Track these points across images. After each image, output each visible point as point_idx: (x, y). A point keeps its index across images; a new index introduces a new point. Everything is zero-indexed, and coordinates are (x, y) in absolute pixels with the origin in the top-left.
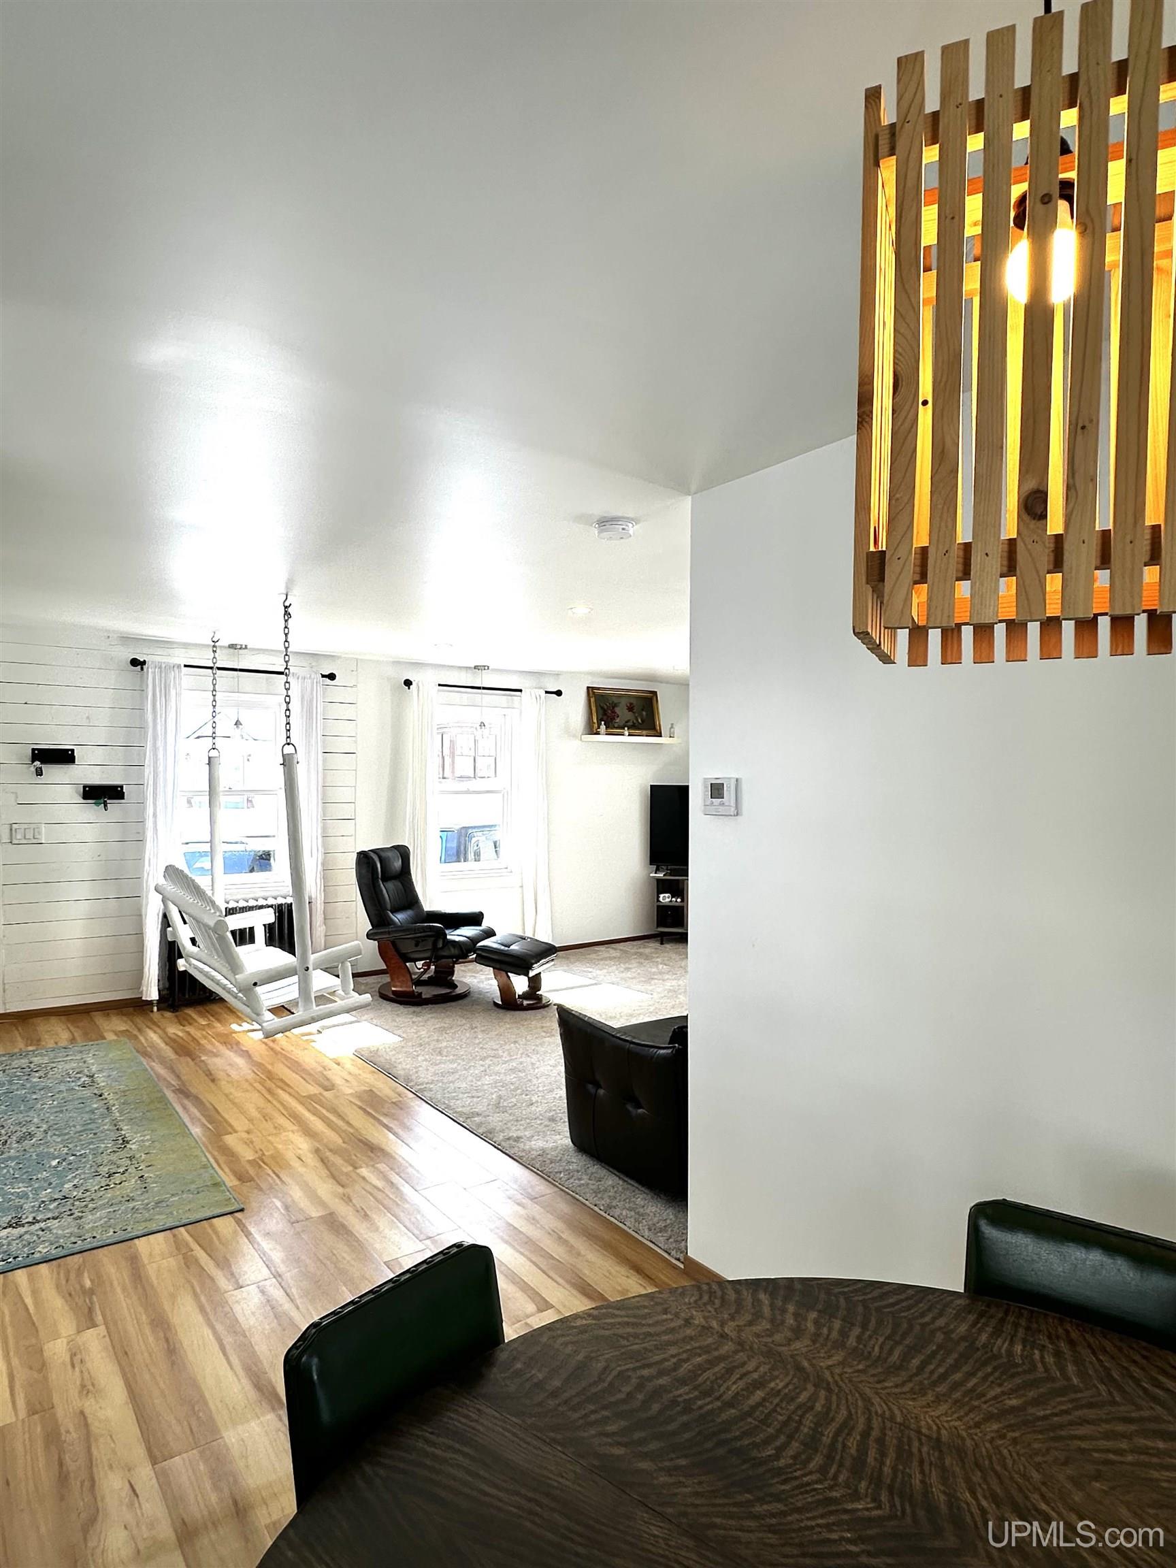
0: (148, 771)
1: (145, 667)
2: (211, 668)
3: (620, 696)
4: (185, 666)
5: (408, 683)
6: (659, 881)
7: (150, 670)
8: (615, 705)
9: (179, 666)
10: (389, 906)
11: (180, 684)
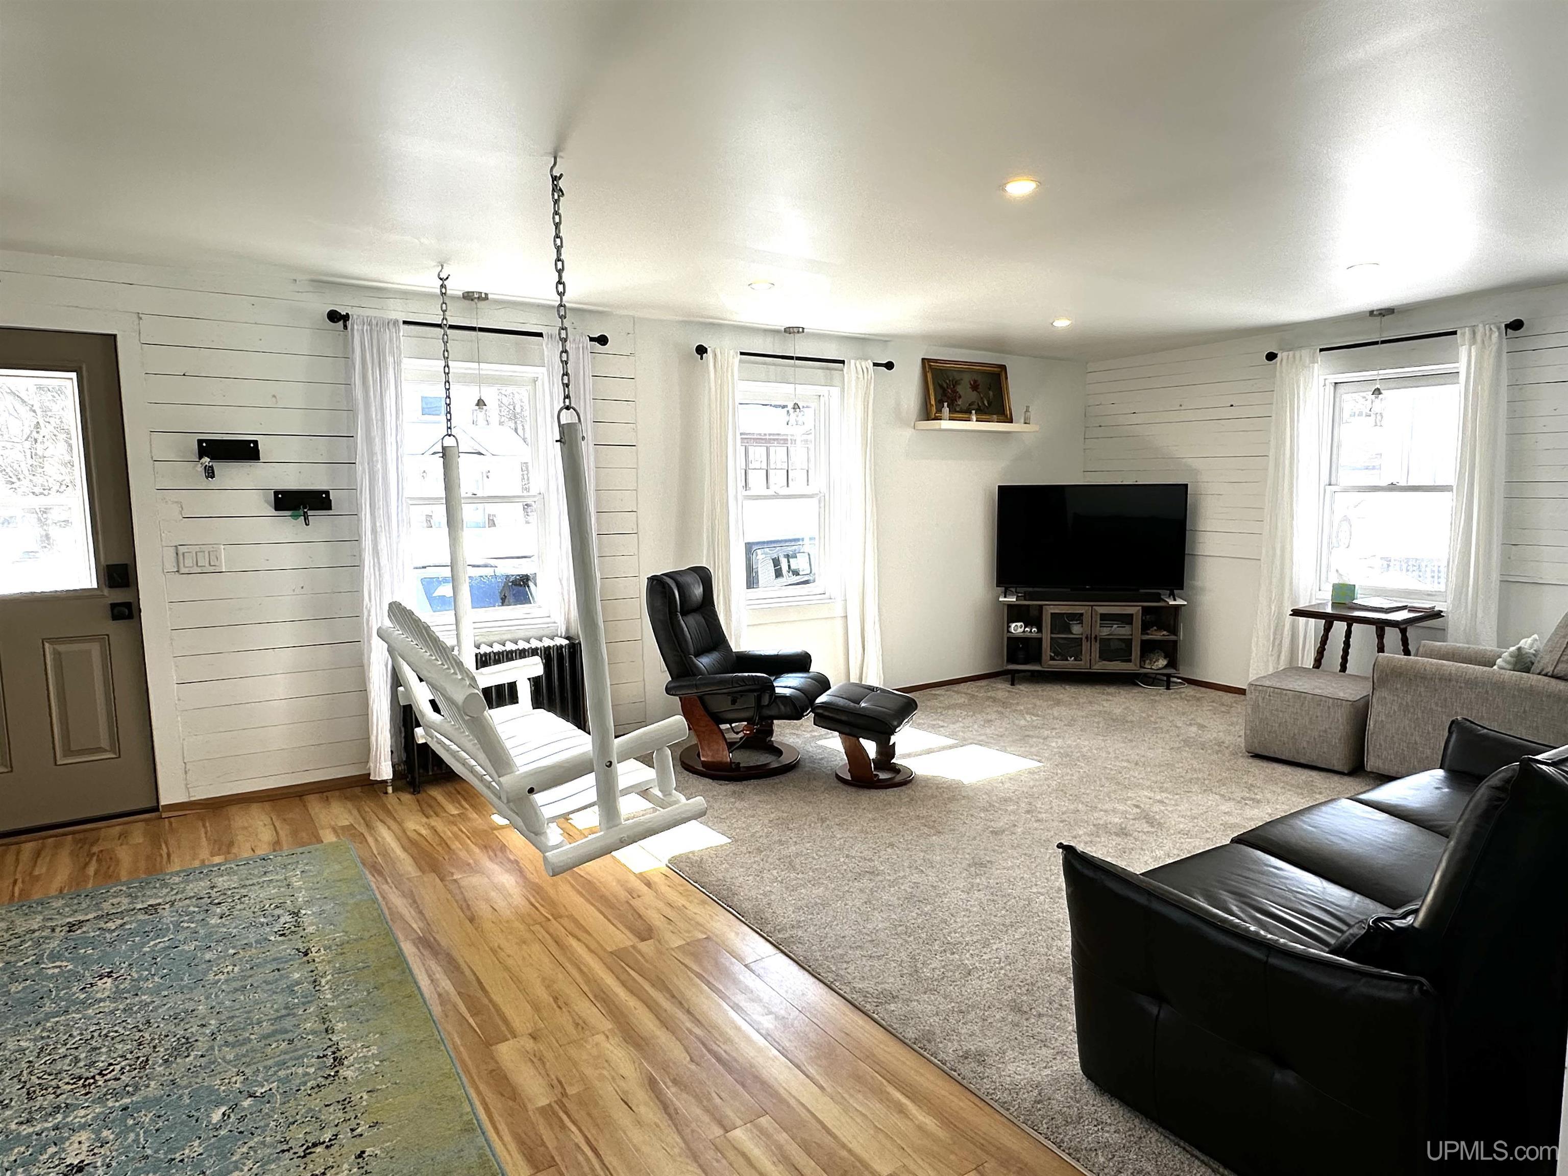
0: (361, 469)
1: (349, 324)
2: (439, 326)
3: (960, 371)
4: (405, 322)
5: (701, 350)
6: (1010, 606)
7: (355, 327)
8: (956, 383)
9: (396, 322)
10: (692, 650)
11: (398, 348)
